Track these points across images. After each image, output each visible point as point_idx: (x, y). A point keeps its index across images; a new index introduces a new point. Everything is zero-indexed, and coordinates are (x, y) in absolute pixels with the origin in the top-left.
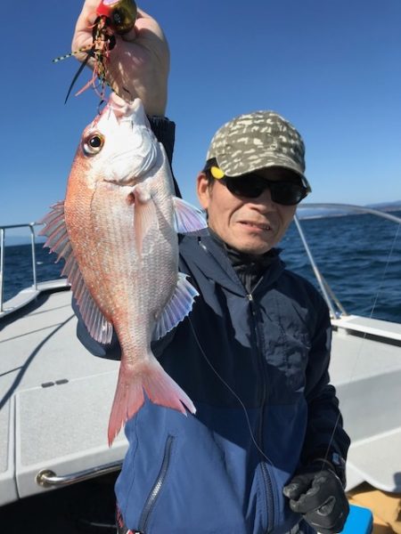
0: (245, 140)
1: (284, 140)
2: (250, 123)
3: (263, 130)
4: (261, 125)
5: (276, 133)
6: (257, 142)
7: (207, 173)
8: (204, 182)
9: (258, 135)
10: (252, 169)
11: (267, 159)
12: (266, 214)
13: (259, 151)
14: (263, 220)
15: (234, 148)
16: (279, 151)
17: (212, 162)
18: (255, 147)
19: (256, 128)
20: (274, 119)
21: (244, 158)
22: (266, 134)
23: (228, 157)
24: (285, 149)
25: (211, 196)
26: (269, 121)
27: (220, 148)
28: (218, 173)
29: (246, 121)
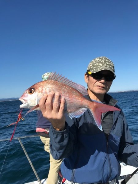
0: (97, 64)
1: (108, 63)
2: (98, 60)
3: (102, 61)
4: (101, 60)
5: (105, 62)
6: (100, 64)
7: (87, 74)
8: (87, 76)
9: (100, 63)
10: (99, 71)
11: (103, 68)
12: (103, 83)
13: (101, 67)
14: (102, 85)
15: (94, 66)
16: (106, 66)
17: (89, 71)
18: (100, 65)
19: (100, 61)
20: (105, 58)
21: (97, 68)
22: (103, 62)
23: (93, 69)
24: (108, 66)
25: (88, 79)
26: (103, 59)
27: (91, 67)
28: (90, 73)
29: (97, 59)
